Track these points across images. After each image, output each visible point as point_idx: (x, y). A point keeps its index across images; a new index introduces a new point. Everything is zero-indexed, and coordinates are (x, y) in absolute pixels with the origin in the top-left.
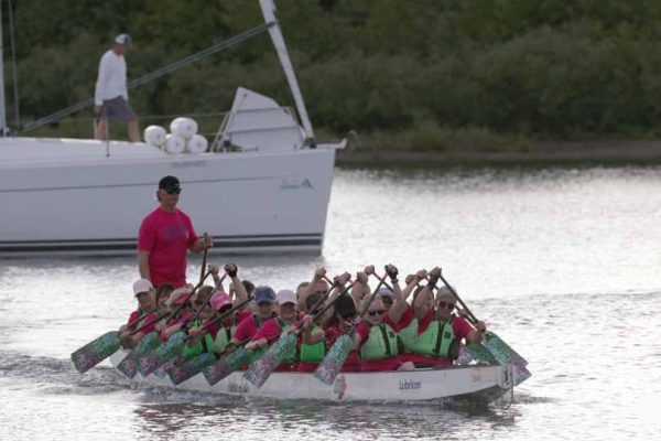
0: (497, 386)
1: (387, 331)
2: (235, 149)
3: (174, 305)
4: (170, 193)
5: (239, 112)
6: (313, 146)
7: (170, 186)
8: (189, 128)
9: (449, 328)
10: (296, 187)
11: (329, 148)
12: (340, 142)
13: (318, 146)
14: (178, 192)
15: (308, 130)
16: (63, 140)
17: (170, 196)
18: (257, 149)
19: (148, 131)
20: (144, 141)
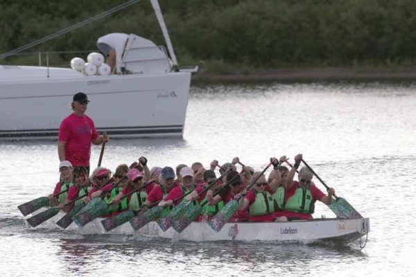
0: (357, 232)
1: (268, 196)
2: (128, 73)
3: (94, 178)
4: (81, 104)
5: (130, 49)
6: (177, 71)
8: (99, 60)
10: (167, 96)
11: (187, 71)
12: (194, 68)
13: (180, 70)
14: (87, 103)
15: (174, 62)
16: (19, 67)
17: (81, 106)
18: (142, 73)
19: (73, 61)
20: (70, 67)
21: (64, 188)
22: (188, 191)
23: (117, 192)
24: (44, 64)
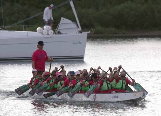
0: (141, 98)
1: (108, 83)
2: (61, 33)
3: (44, 76)
4: (41, 45)
5: (62, 24)
6: (81, 33)
7: (41, 44)
8: (49, 28)
9: (124, 81)
10: (77, 44)
11: (85, 33)
12: (88, 32)
13: (83, 33)
14: (43, 45)
15: (80, 29)
16: (15, 31)
18: (66, 34)
19: (38, 29)
20: (36, 31)
21: (34, 80)
22: (79, 81)
23: (53, 81)
24: (25, 30)
